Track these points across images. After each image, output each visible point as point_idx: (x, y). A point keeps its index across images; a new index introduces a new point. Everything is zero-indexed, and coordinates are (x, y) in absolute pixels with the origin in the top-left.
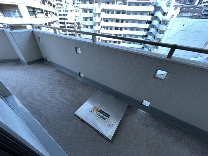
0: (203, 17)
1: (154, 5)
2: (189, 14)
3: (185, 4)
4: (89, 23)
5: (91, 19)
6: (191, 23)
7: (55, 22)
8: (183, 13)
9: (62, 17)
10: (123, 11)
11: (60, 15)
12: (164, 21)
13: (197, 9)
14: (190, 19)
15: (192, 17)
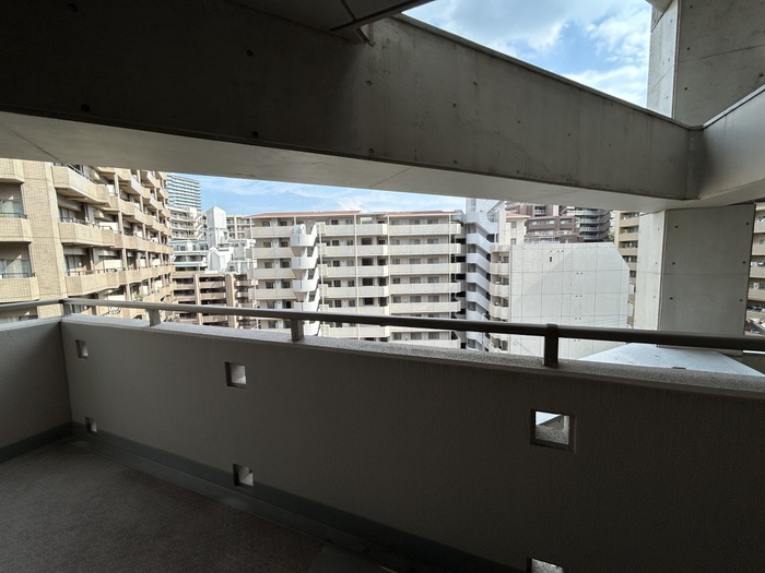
0: (586, 237)
1: (458, 221)
2: (551, 233)
3: (531, 215)
4: (277, 272)
5: (285, 263)
6: (566, 253)
7: (159, 278)
8: (536, 233)
9: (187, 263)
10: (378, 237)
11: (179, 258)
12: (497, 254)
13: (563, 222)
14: (558, 245)
15: (562, 239)
